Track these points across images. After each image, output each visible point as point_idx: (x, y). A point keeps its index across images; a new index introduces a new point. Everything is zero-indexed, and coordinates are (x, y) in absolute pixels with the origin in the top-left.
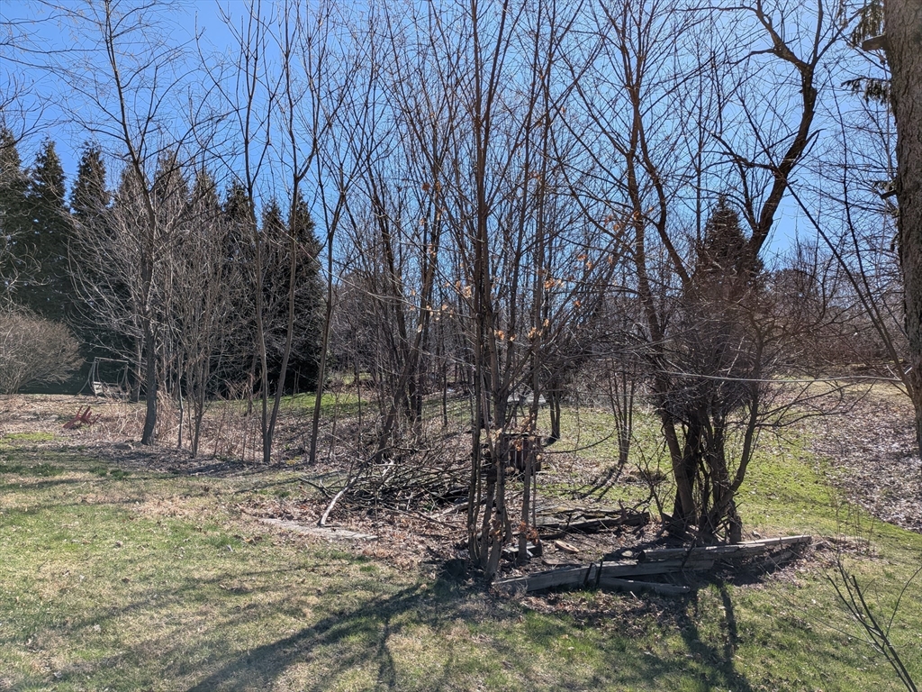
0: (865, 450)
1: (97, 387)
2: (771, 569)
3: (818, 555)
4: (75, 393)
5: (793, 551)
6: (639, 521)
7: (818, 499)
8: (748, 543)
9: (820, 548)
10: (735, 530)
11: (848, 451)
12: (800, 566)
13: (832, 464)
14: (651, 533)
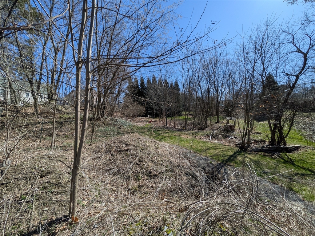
0: (310, 128)
1: (148, 116)
2: (293, 151)
3: (303, 149)
4: (145, 117)
5: (297, 148)
6: (264, 142)
7: (299, 138)
8: (287, 146)
9: (303, 148)
10: (285, 144)
11: (305, 128)
12: (299, 151)
13: (301, 131)
14: (267, 143)
